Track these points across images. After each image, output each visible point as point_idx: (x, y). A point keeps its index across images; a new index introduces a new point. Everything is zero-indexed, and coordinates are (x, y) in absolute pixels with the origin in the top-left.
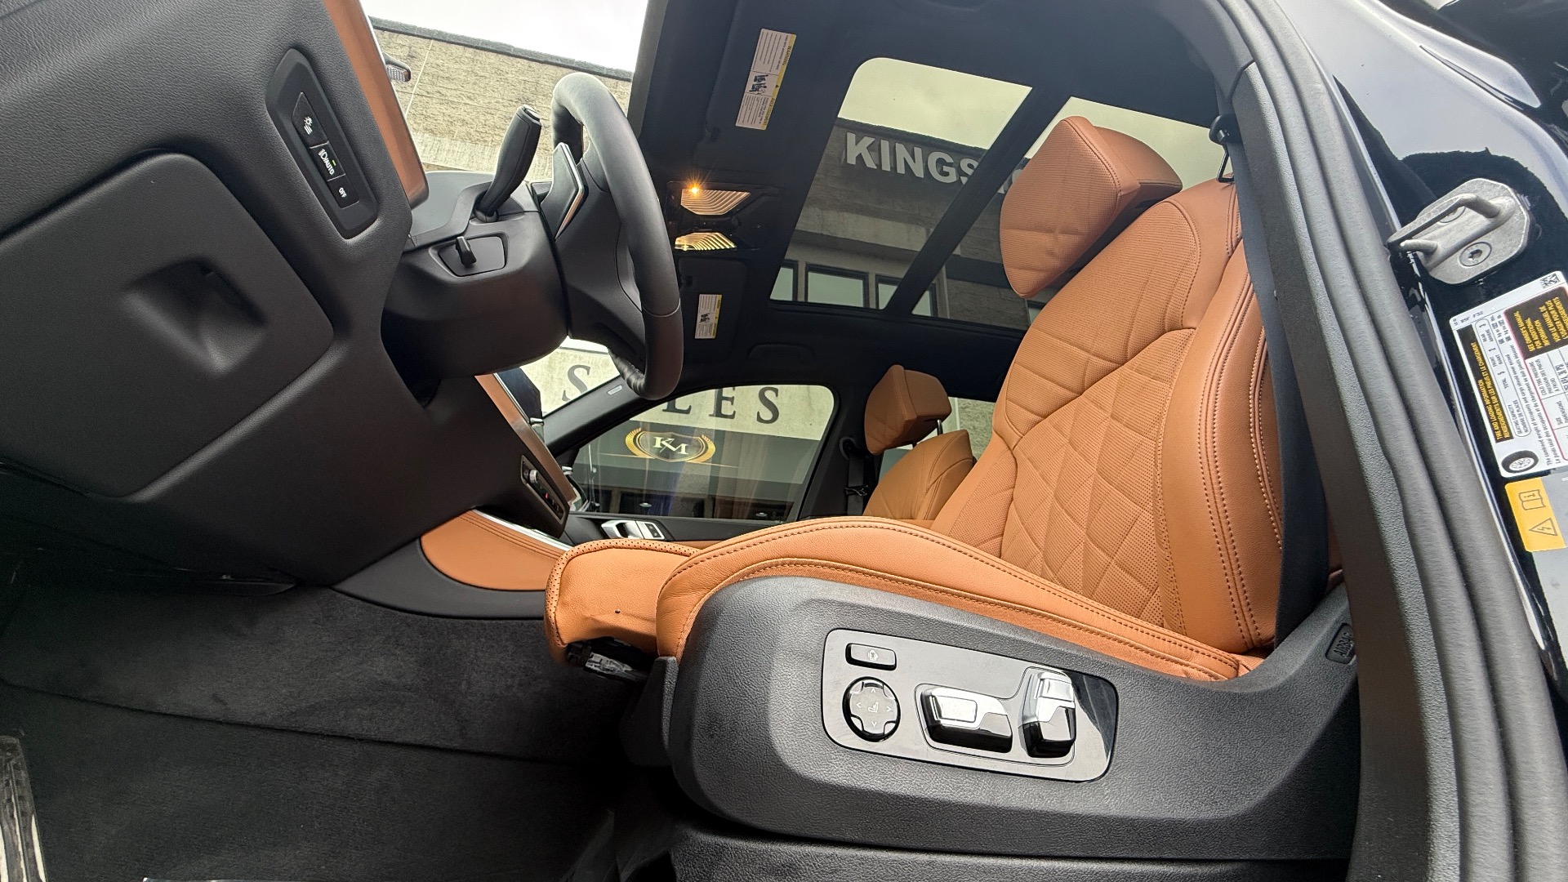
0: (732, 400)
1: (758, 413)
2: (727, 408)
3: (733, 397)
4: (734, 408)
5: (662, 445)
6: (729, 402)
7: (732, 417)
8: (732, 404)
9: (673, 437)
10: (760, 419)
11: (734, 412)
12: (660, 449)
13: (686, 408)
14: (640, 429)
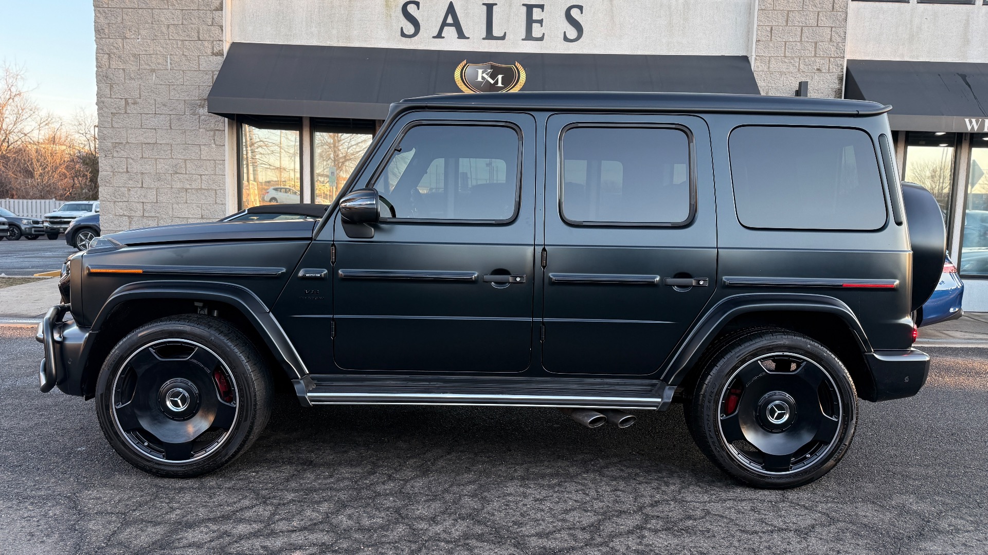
0: (540, 22)
1: (565, 33)
2: (537, 31)
3: (542, 19)
4: (543, 30)
5: (483, 78)
6: (539, 25)
7: (541, 39)
8: (542, 26)
9: (492, 67)
10: (566, 39)
11: (544, 34)
12: (482, 82)
13: (502, 35)
14: (465, 62)
